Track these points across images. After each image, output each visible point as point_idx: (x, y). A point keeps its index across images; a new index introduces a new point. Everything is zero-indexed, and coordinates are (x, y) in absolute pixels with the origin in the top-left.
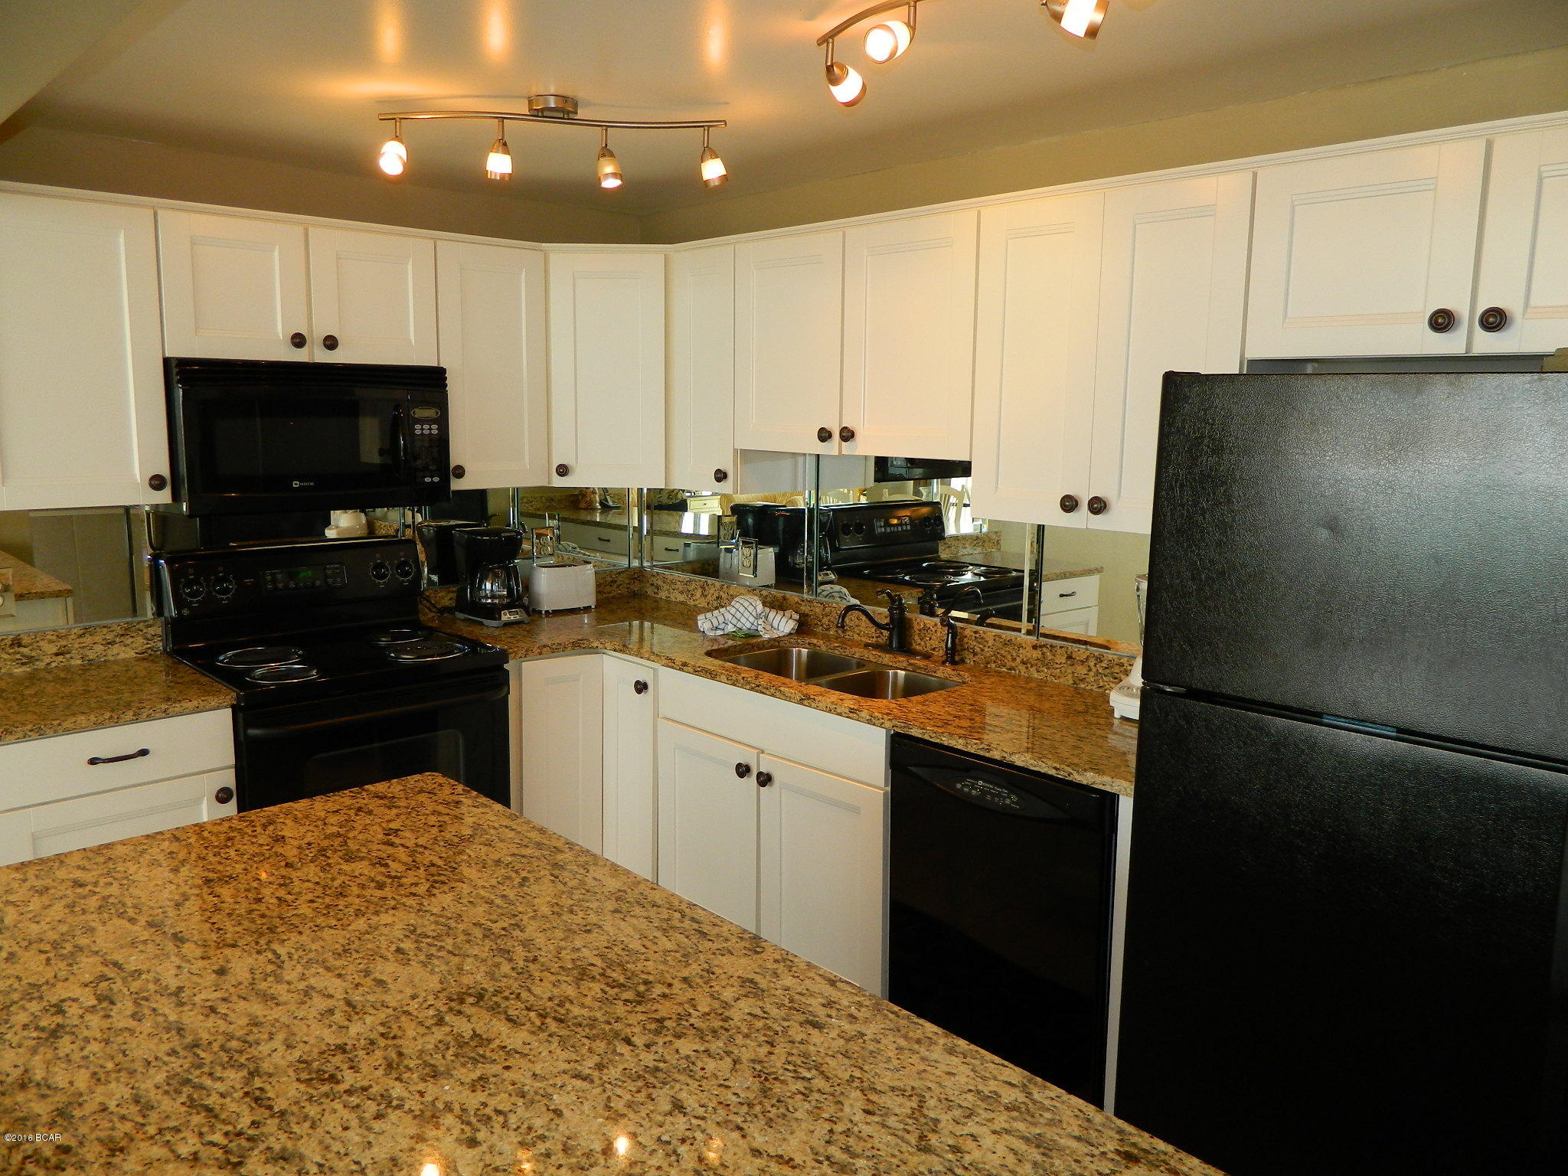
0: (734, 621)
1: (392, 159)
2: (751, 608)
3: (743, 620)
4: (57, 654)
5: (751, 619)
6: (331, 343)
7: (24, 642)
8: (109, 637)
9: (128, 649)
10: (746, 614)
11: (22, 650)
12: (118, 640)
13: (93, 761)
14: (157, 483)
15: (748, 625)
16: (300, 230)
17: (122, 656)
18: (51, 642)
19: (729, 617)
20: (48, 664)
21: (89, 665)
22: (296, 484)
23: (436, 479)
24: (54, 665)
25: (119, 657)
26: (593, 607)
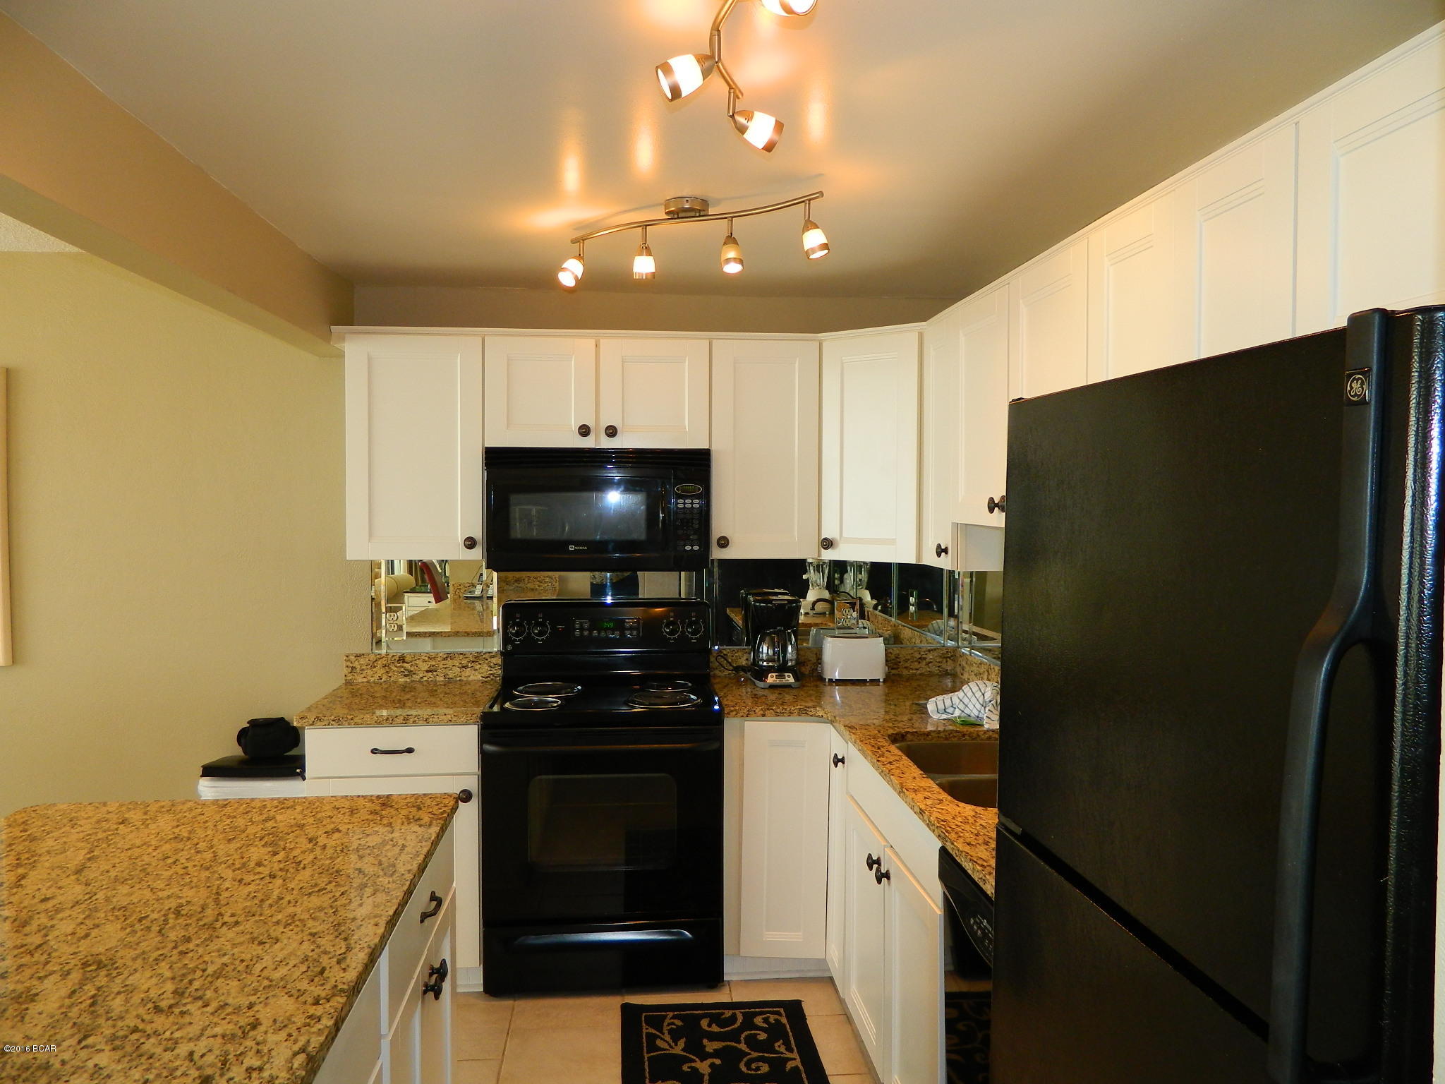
0: (962, 706)
1: (570, 273)
2: (978, 694)
3: (971, 706)
4: (428, 671)
5: (978, 706)
6: (612, 432)
7: (407, 659)
8: (464, 662)
9: (477, 673)
10: (974, 700)
11: (405, 665)
12: (470, 665)
13: (374, 751)
14: (470, 543)
15: (976, 713)
16: (592, 342)
17: (472, 678)
18: (424, 661)
19: (956, 700)
20: (422, 678)
21: (449, 681)
22: (572, 548)
23: (696, 548)
24: (425, 679)
25: (470, 679)
26: (881, 680)
